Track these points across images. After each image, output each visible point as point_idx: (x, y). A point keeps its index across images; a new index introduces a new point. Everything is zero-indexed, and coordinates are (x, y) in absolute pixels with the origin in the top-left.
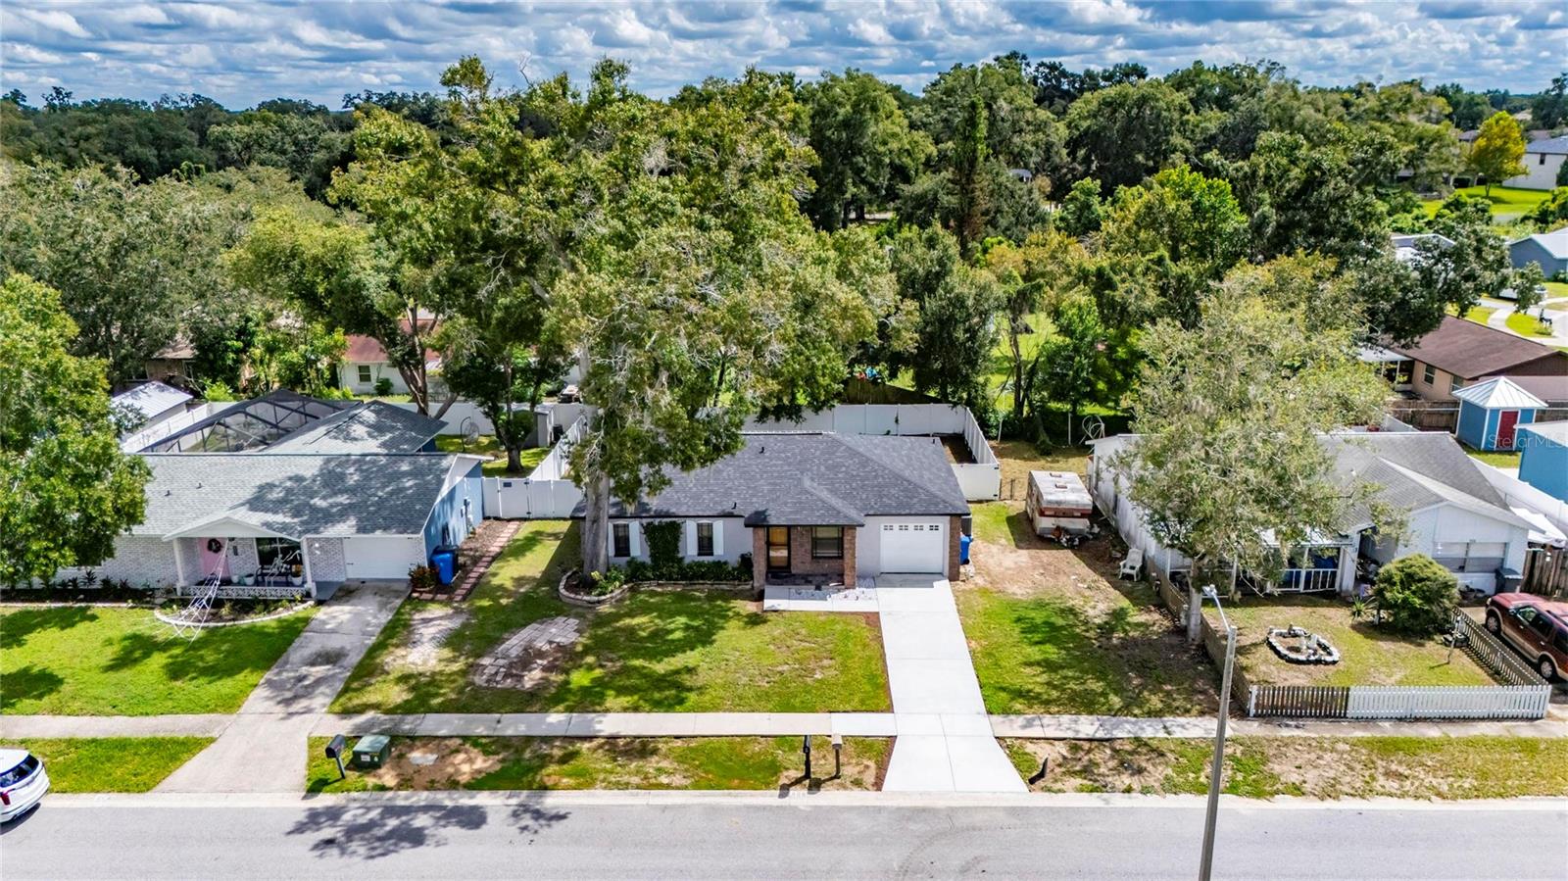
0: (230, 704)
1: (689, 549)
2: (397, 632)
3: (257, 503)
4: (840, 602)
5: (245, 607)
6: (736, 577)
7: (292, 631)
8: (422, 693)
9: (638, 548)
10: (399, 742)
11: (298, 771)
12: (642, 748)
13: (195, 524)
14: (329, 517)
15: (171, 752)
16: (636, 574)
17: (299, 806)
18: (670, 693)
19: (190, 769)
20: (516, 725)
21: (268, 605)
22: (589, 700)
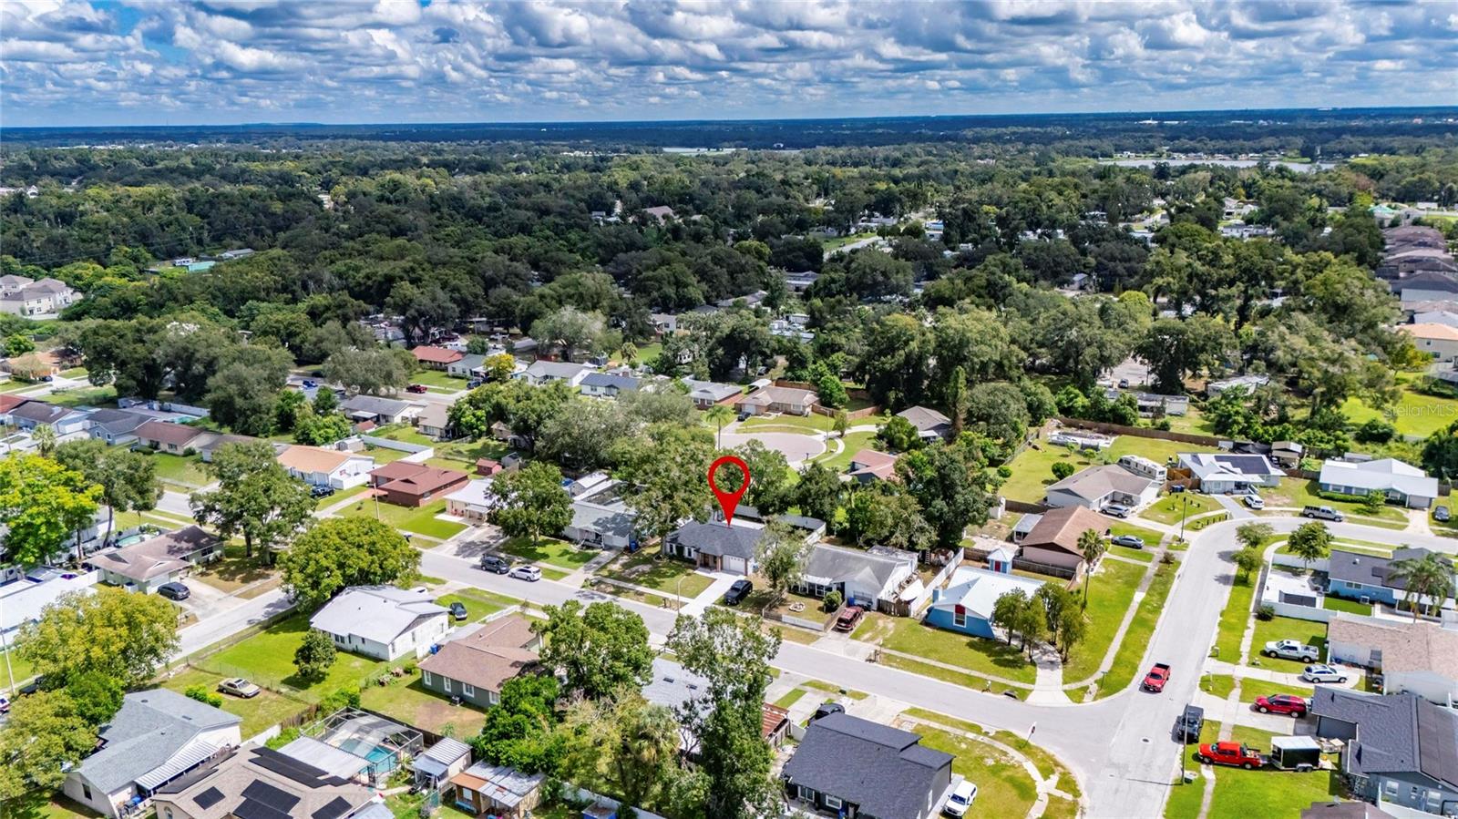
0: (576, 568)
1: (686, 554)
2: (614, 560)
3: (595, 524)
4: (713, 575)
5: (588, 547)
6: (692, 563)
7: (595, 555)
8: (611, 575)
9: (675, 552)
10: (600, 582)
11: (582, 583)
12: (642, 594)
13: (582, 526)
14: (609, 530)
15: (563, 575)
16: (672, 558)
17: (579, 589)
18: (654, 585)
19: (565, 579)
20: (622, 584)
21: (593, 548)
22: (638, 583)
